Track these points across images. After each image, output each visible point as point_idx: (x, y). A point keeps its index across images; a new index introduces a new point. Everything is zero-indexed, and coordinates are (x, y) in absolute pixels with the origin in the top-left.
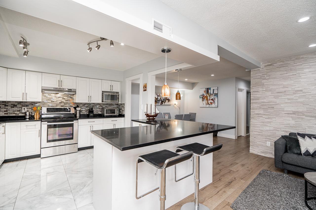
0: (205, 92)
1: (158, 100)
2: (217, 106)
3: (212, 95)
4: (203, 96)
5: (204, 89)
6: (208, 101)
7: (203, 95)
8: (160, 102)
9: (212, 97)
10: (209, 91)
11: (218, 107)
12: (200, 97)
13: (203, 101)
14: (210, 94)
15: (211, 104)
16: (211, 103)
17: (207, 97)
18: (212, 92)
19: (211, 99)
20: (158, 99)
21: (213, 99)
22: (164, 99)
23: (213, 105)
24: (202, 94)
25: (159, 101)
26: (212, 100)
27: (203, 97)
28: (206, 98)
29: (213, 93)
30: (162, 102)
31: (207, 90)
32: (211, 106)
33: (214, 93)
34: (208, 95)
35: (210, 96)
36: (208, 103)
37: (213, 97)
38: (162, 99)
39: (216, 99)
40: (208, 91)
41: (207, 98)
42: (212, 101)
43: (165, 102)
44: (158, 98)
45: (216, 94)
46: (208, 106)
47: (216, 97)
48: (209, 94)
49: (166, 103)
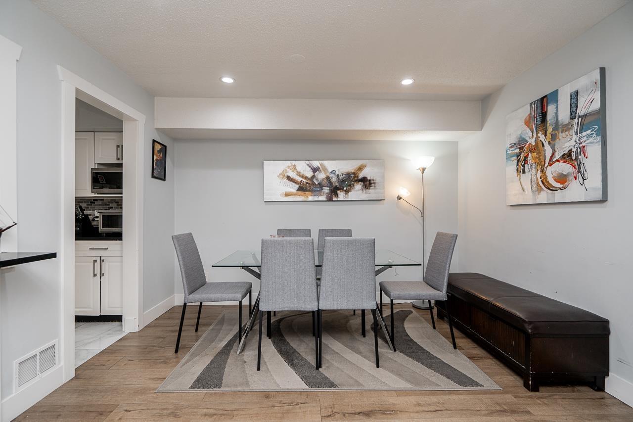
0: (527, 123)
1: (314, 184)
2: (598, 196)
3: (567, 128)
4: (521, 148)
5: (525, 112)
6: (542, 171)
7: (521, 144)
8: (326, 190)
9: (567, 143)
10: (551, 109)
11: (604, 200)
12: (509, 157)
13: (523, 175)
14: (556, 125)
15: (558, 185)
16: (562, 179)
17: (537, 148)
18: (564, 115)
19: (558, 156)
20: (315, 181)
21: (570, 151)
22: (343, 181)
23: (575, 191)
24: (513, 140)
25: (321, 186)
26: (567, 157)
27: (518, 156)
28: (535, 154)
29: (572, 118)
30: (334, 191)
31: (539, 110)
32: (558, 197)
33: (581, 111)
34: (542, 137)
35: (554, 137)
36: (545, 181)
37: (574, 137)
38: (334, 180)
39: (594, 151)
40: (544, 115)
41: (539, 153)
42: (565, 168)
43: (347, 192)
44: (314, 177)
45: (587, 120)
46: (544, 196)
47: (589, 136)
48: (550, 130)
49: (352, 195)
